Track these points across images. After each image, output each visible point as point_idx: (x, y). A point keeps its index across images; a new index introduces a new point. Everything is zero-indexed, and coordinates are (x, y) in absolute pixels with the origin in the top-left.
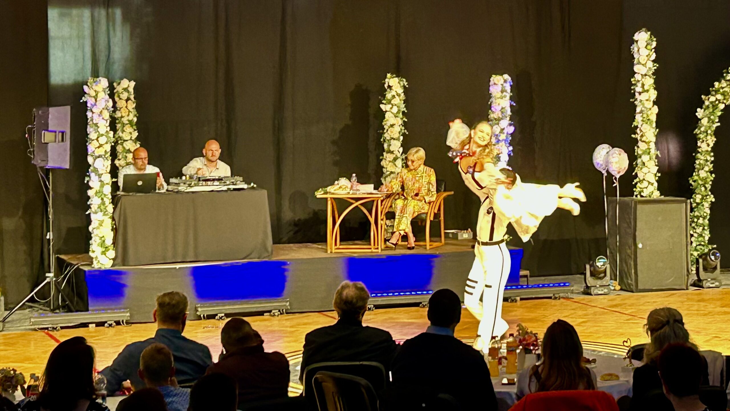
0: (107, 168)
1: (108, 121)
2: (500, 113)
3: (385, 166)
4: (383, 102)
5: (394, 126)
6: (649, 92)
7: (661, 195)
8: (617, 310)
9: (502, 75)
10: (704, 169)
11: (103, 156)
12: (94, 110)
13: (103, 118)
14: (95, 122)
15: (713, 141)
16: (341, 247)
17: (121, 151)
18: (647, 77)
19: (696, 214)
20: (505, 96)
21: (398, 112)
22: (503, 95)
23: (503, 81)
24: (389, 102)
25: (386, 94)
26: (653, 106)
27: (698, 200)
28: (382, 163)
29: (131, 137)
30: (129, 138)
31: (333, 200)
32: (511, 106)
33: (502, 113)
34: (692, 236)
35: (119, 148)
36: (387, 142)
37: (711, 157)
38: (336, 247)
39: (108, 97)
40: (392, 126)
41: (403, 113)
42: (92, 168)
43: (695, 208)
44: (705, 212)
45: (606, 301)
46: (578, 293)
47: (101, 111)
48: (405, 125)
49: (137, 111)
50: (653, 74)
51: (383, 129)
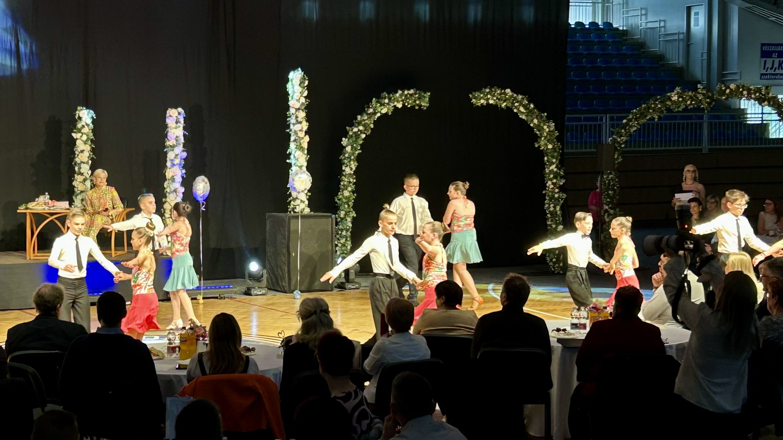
2: (175, 141)
3: (76, 186)
4: (74, 131)
5: (84, 152)
6: (302, 124)
7: (310, 212)
8: (273, 308)
9: (176, 108)
10: (348, 189)
15: (355, 165)
16: (39, 255)
18: (300, 111)
19: (341, 227)
20: (179, 127)
21: (87, 140)
22: (177, 126)
23: (177, 114)
24: (79, 131)
25: (77, 124)
26: (305, 135)
27: (342, 216)
28: (73, 183)
31: (31, 214)
32: (184, 135)
33: (177, 141)
34: (337, 245)
36: (78, 165)
37: (354, 179)
38: (34, 255)
40: (82, 151)
41: (92, 140)
43: (339, 222)
44: (348, 226)
45: (263, 300)
46: (240, 294)
48: (93, 150)
50: (305, 108)
51: (74, 154)
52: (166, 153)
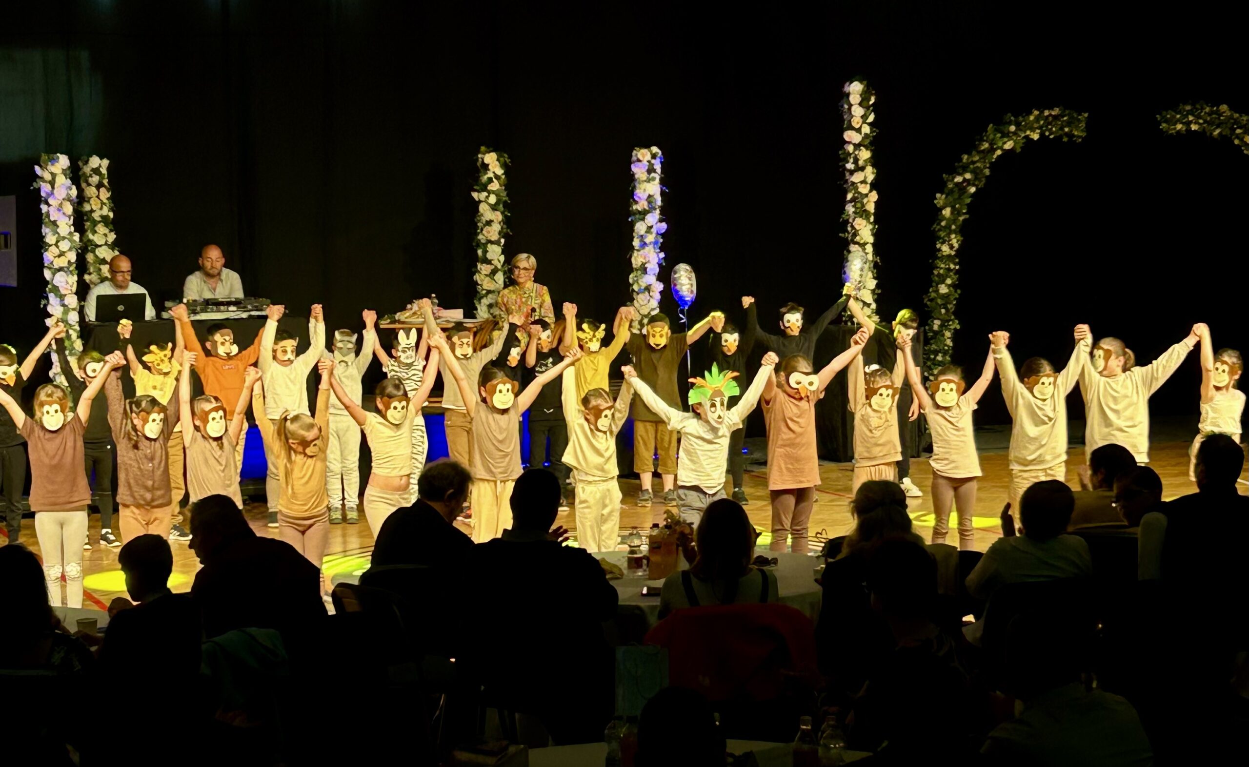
0: (71, 286)
1: (72, 218)
2: (646, 204)
3: (479, 282)
4: (475, 187)
5: (492, 224)
6: (865, 171)
9: (648, 146)
10: (946, 282)
11: (66, 269)
12: (50, 201)
13: (64, 214)
14: (52, 219)
15: (958, 241)
17: (92, 262)
18: (862, 148)
19: (934, 347)
20: (654, 179)
21: (497, 203)
22: (651, 177)
23: (651, 156)
24: (484, 188)
25: (480, 177)
26: (871, 191)
27: (936, 328)
28: (475, 277)
29: (107, 241)
30: (103, 242)
32: (663, 194)
33: (649, 203)
35: (90, 257)
36: (482, 246)
37: (955, 264)
39: (69, 182)
40: (489, 223)
41: (505, 204)
42: (50, 286)
43: (932, 338)
44: (946, 345)
47: (61, 203)
48: (507, 221)
49: (113, 203)
50: (871, 143)
51: (477, 227)
52: (632, 225)
